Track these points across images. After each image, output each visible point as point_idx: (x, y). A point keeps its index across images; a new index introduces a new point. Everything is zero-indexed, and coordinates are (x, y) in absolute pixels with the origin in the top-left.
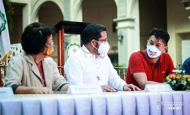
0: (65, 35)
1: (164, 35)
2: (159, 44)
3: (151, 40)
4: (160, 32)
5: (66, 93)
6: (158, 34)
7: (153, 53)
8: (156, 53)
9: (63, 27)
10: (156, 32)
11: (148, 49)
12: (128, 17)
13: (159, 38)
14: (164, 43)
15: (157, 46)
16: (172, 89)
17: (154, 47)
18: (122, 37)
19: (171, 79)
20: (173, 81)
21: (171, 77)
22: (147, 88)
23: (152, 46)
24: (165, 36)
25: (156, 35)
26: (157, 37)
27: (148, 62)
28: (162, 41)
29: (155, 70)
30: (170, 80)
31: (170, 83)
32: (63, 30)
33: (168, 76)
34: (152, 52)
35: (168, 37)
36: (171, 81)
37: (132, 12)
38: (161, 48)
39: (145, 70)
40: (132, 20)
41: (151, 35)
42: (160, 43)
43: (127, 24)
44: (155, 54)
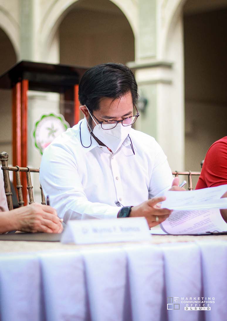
0: (30, 93)
5: (59, 241)
9: (27, 75)
12: (160, 58)
18: (146, 102)
32: (26, 83)
37: (167, 48)
40: (167, 66)
43: (157, 74)
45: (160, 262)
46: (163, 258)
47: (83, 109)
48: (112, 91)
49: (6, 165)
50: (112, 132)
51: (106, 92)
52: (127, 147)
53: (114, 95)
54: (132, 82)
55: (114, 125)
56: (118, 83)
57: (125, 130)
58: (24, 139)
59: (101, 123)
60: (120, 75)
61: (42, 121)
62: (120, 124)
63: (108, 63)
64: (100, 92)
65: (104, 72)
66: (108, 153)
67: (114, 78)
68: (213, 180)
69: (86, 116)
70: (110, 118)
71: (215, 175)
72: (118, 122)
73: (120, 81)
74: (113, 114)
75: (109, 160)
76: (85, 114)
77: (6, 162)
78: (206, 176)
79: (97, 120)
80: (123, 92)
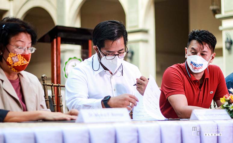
1: (210, 38)
2: (204, 51)
3: (193, 48)
4: (203, 34)
6: (201, 37)
7: (198, 66)
8: (202, 65)
10: (197, 35)
11: (189, 61)
13: (204, 43)
14: (211, 49)
15: (202, 55)
16: (231, 116)
17: (198, 56)
18: (132, 53)
19: (227, 101)
20: (231, 104)
21: (228, 99)
22: (194, 115)
23: (196, 55)
24: (211, 40)
25: (200, 39)
26: (200, 42)
27: (190, 80)
28: (209, 47)
29: (200, 89)
30: (227, 103)
31: (227, 108)
33: (223, 97)
34: (196, 65)
35: (215, 40)
36: (227, 105)
38: (207, 57)
39: (185, 90)
40: (145, 32)
41: (190, 40)
42: (207, 51)
43: (139, 36)
44: (200, 66)
45: (136, 134)
46: (138, 132)
47: (95, 48)
48: (112, 36)
49: (45, 83)
50: (112, 61)
51: (108, 36)
52: (120, 71)
53: (113, 38)
54: (124, 31)
55: (113, 57)
56: (116, 31)
57: (120, 60)
58: (58, 72)
59: (105, 55)
60: (117, 27)
61: (69, 61)
62: (117, 56)
63: (110, 20)
64: (104, 36)
65: (107, 25)
66: (110, 75)
67: (114, 28)
68: (168, 90)
69: (97, 52)
70: (111, 52)
71: (168, 87)
72: (116, 55)
73: (117, 30)
74: (112, 50)
75: (110, 78)
76: (96, 51)
77: (45, 81)
78: (164, 88)
79: (103, 54)
80: (118, 37)
